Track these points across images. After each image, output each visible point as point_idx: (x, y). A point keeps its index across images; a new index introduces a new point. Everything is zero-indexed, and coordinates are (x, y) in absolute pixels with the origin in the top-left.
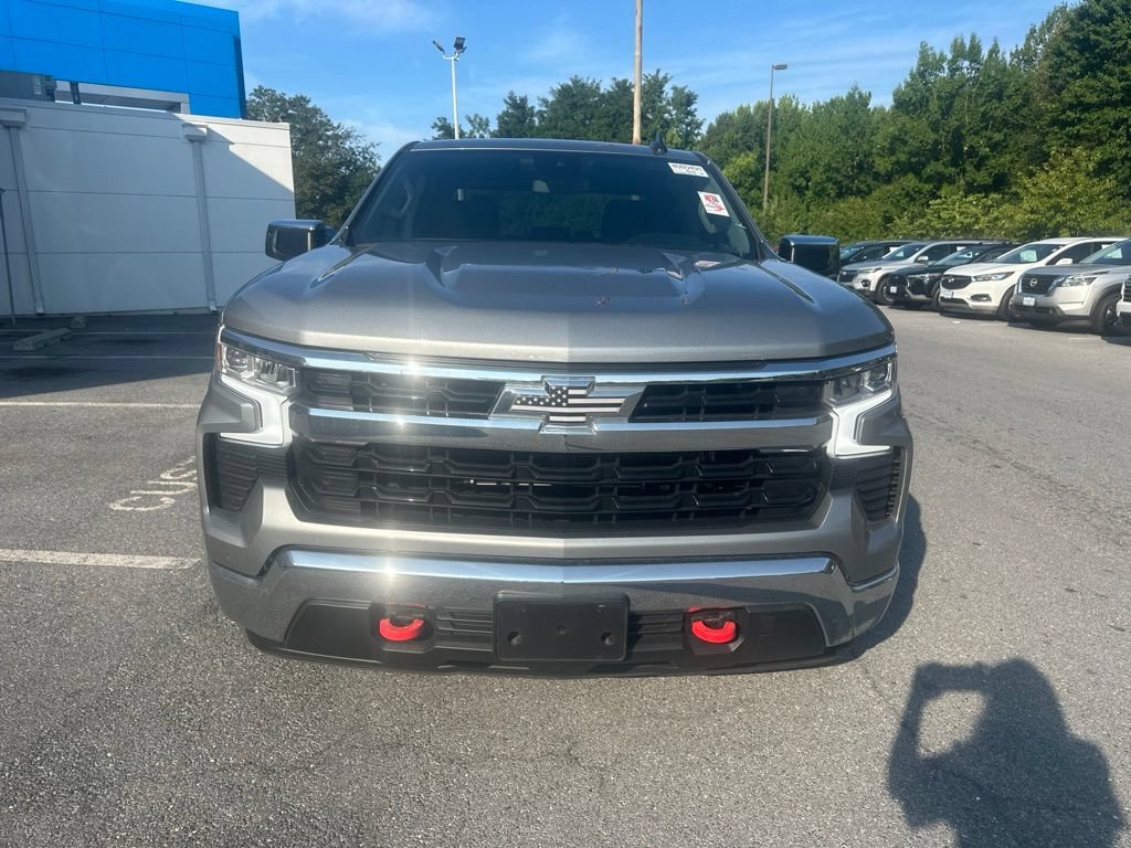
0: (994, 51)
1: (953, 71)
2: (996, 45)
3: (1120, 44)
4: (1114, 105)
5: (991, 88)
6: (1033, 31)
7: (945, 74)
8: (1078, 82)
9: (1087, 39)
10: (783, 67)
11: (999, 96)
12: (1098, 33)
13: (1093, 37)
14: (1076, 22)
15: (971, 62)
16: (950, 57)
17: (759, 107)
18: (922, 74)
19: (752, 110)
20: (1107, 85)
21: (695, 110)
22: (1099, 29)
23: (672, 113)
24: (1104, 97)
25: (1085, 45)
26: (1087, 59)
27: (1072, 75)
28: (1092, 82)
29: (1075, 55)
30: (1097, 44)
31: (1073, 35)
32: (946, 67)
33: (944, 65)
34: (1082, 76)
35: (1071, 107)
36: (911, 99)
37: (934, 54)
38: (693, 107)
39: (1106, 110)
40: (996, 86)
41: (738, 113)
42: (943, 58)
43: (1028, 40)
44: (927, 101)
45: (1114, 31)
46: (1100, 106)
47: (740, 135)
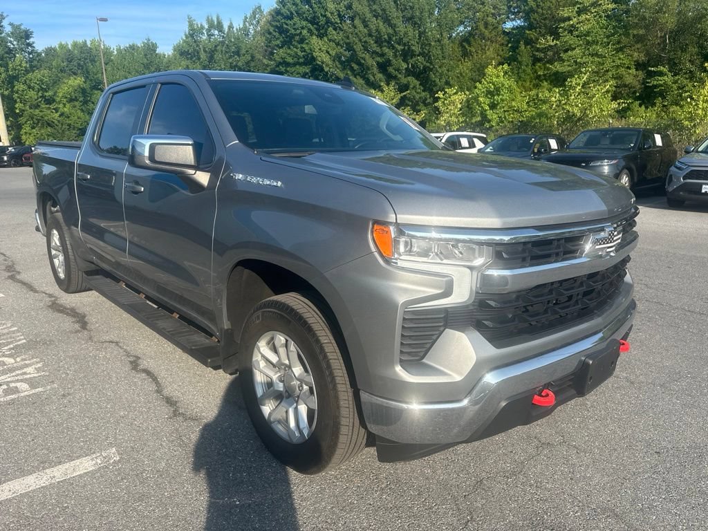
0: (231, 27)
1: (210, 36)
2: (231, 23)
3: (298, 32)
4: (301, 64)
5: (233, 49)
6: (246, 18)
7: (205, 37)
8: (281, 50)
9: (282, 26)
10: (105, 20)
11: (238, 53)
12: (287, 24)
13: (285, 26)
14: (275, 16)
15: (219, 32)
16: (206, 27)
17: (75, 45)
18: (192, 36)
19: (70, 47)
20: (296, 53)
21: (33, 43)
22: (287, 22)
23: (13, 43)
24: (296, 59)
25: (281, 30)
26: (283, 38)
27: (278, 46)
28: (289, 51)
29: (277, 34)
30: (287, 31)
31: (274, 23)
32: (205, 33)
33: (204, 31)
34: (282, 47)
35: (280, 63)
36: (188, 51)
37: (197, 24)
38: (31, 40)
39: (298, 67)
40: (236, 48)
41: (59, 47)
42: (202, 27)
43: (244, 22)
44: (198, 53)
45: (294, 24)
46: (295, 65)
47: (65, 64)
